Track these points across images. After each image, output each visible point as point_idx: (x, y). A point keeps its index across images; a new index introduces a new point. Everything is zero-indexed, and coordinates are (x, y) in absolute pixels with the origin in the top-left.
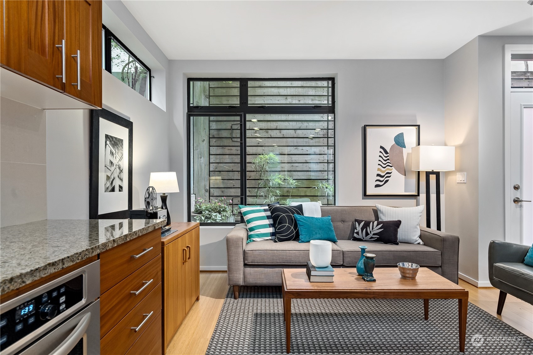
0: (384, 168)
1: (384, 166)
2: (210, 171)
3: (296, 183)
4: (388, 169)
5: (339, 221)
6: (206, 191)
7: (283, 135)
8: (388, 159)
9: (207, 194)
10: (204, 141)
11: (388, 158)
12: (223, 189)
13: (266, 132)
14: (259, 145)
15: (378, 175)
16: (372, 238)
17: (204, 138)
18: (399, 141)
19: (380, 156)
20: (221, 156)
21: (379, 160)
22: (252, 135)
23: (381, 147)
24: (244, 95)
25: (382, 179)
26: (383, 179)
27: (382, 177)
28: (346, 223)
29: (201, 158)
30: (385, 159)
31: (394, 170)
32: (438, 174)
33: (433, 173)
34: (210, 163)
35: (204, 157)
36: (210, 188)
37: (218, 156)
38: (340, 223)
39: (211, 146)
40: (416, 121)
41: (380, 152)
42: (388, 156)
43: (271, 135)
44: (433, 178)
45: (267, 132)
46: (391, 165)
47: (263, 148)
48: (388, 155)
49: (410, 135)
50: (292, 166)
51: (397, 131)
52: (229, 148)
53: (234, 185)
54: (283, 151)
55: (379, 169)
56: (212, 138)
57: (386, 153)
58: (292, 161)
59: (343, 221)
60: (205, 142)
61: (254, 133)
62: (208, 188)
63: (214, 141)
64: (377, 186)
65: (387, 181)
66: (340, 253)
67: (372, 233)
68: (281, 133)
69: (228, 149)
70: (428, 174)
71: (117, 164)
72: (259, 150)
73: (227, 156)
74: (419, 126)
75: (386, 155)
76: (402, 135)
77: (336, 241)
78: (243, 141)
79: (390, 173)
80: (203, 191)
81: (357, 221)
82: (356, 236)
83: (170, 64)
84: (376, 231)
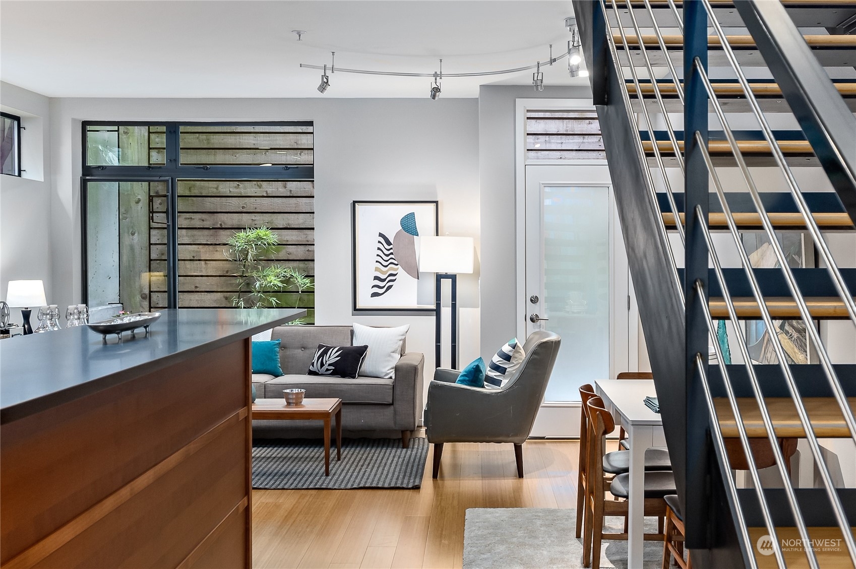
0: (386, 266)
1: (385, 264)
2: (150, 260)
3: (308, 285)
4: (391, 269)
5: (298, 348)
6: (143, 298)
7: (291, 191)
8: (392, 254)
9: (146, 303)
10: (138, 202)
11: (391, 251)
13: (258, 185)
14: (244, 210)
15: (376, 278)
16: (327, 370)
17: (139, 197)
18: (409, 226)
19: (379, 249)
21: (378, 255)
22: (230, 191)
23: (381, 235)
24: (173, 148)
25: (381, 284)
26: (384, 284)
27: (383, 280)
28: (307, 351)
29: (133, 234)
30: (387, 253)
31: (400, 271)
32: (453, 278)
33: (446, 276)
34: (150, 244)
35: (139, 233)
36: (150, 292)
38: (300, 351)
39: (154, 212)
41: (379, 242)
42: (391, 249)
43: (267, 192)
44: (446, 284)
45: (260, 187)
46: (396, 263)
47: (253, 216)
48: (391, 246)
49: (424, 216)
51: (404, 210)
52: (188, 215)
53: (196, 287)
54: (290, 222)
55: (377, 269)
56: (154, 197)
57: (389, 243)
58: (308, 241)
59: (304, 348)
60: (140, 204)
61: (235, 187)
62: (147, 291)
63: (159, 202)
64: (375, 295)
65: (390, 287)
66: (260, 386)
67: (328, 362)
68: (285, 187)
69: (186, 219)
70: (439, 277)
72: (245, 219)
73: (184, 231)
74: (436, 202)
75: (388, 247)
76: (412, 215)
77: (282, 375)
78: (170, 223)
79: (395, 275)
80: (138, 298)
81: (320, 347)
82: (311, 368)
83: (52, 104)
84: (332, 361)
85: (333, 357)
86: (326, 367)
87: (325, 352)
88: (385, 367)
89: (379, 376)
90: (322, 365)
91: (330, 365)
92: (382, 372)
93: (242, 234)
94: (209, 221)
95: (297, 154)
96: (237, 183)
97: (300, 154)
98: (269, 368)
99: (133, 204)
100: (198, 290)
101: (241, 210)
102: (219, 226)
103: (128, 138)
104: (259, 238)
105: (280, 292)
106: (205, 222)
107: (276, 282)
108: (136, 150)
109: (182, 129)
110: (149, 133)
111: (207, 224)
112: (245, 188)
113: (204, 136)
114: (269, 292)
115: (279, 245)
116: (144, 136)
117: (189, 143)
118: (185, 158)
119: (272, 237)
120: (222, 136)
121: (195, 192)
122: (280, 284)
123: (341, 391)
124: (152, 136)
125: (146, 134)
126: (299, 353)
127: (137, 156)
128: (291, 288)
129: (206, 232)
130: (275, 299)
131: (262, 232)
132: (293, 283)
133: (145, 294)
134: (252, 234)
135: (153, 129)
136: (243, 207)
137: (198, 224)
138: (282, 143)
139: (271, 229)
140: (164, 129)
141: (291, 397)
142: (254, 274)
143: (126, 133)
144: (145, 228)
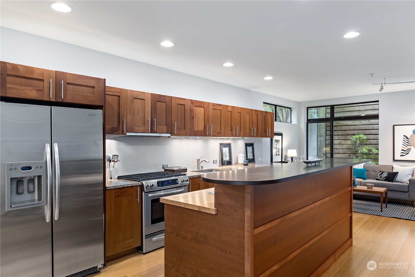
1: (406, 145)
2: (326, 144)
3: (377, 152)
4: (409, 147)
5: (372, 171)
6: (324, 155)
7: (371, 123)
8: (409, 142)
9: (325, 156)
10: (322, 128)
14: (355, 129)
15: (402, 150)
16: (383, 179)
19: (404, 140)
21: (403, 142)
23: (404, 136)
24: (332, 113)
26: (405, 152)
28: (376, 173)
29: (321, 137)
30: (407, 142)
31: (412, 148)
34: (326, 140)
35: (323, 137)
36: (326, 153)
38: (373, 172)
39: (327, 131)
41: (404, 138)
42: (409, 140)
43: (363, 123)
45: (361, 122)
46: (411, 145)
47: (358, 131)
50: (377, 141)
51: (414, 127)
52: (337, 131)
53: (340, 152)
54: (371, 132)
55: (403, 147)
56: (327, 126)
57: (407, 138)
59: (375, 171)
60: (323, 129)
61: (352, 123)
62: (325, 153)
63: (329, 128)
64: (402, 155)
65: (408, 153)
66: (359, 182)
72: (356, 132)
73: (336, 136)
75: (407, 140)
77: (366, 179)
78: (332, 134)
79: (410, 149)
80: (322, 155)
81: (380, 171)
82: (377, 178)
83: (299, 104)
84: (385, 176)
85: (385, 175)
86: (382, 178)
87: (382, 173)
90: (381, 177)
91: (384, 177)
92: (404, 181)
93: (354, 136)
94: (344, 133)
95: (374, 111)
96: (353, 121)
97: (375, 111)
98: (362, 177)
99: (321, 129)
100: (340, 153)
102: (347, 134)
103: (320, 111)
104: (360, 138)
105: (367, 154)
106: (343, 133)
107: (366, 151)
108: (322, 114)
109: (335, 107)
110: (326, 109)
111: (343, 134)
112: (355, 123)
113: (342, 108)
114: (363, 154)
115: (367, 139)
116: (324, 110)
117: (338, 110)
118: (336, 115)
119: (365, 137)
120: (348, 108)
121: (339, 125)
122: (367, 152)
123: (388, 186)
124: (327, 109)
125: (325, 109)
126: (373, 173)
127: (322, 115)
128: (371, 153)
129: (343, 136)
130: (366, 156)
131: (361, 136)
132: (372, 151)
134: (358, 136)
135: (327, 107)
136: (355, 128)
137: (340, 134)
138: (368, 108)
139: (365, 135)
140: (330, 107)
141: (369, 186)
142: (358, 148)
143: (319, 109)
144: (324, 135)
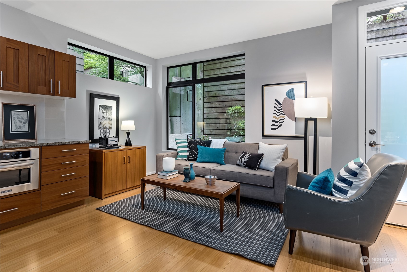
0: (278, 115)
1: (278, 114)
2: (204, 119)
4: (281, 116)
5: (234, 152)
6: (202, 131)
8: (281, 109)
9: (202, 133)
11: (281, 108)
12: (212, 130)
13: (238, 91)
14: (233, 100)
15: (273, 121)
16: (244, 164)
18: (291, 95)
19: (275, 107)
20: (210, 109)
21: (274, 110)
23: (276, 100)
24: (194, 72)
25: (276, 124)
26: (277, 124)
27: (277, 122)
28: (237, 154)
29: (199, 110)
30: (279, 109)
31: (286, 118)
32: (315, 120)
33: (311, 119)
34: (204, 113)
36: (204, 129)
37: (208, 109)
38: (235, 154)
39: (204, 103)
40: (306, 78)
41: (275, 104)
42: (281, 107)
43: (241, 93)
44: (311, 124)
46: (284, 113)
48: (281, 106)
49: (299, 89)
51: (288, 87)
52: (215, 103)
53: (217, 128)
55: (274, 117)
56: (205, 97)
57: (280, 104)
59: (237, 152)
60: (201, 100)
61: (230, 92)
62: (203, 129)
63: (206, 99)
64: (273, 129)
65: (280, 126)
66: (208, 170)
67: (244, 161)
69: (214, 104)
70: (306, 120)
71: (108, 117)
73: (214, 109)
74: (306, 82)
75: (280, 106)
76: (292, 90)
77: (224, 164)
79: (283, 120)
80: (200, 131)
81: (242, 153)
82: (237, 162)
83: (156, 61)
84: (246, 160)
85: (246, 158)
86: (243, 163)
87: (243, 156)
88: (273, 166)
89: (269, 170)
90: (241, 162)
91: (244, 162)
92: (271, 168)
93: (230, 108)
94: (222, 105)
96: (231, 90)
98: (218, 161)
99: (199, 100)
100: (218, 129)
101: (232, 100)
102: (225, 106)
104: (236, 109)
106: (220, 105)
107: (242, 126)
109: (197, 64)
111: (221, 106)
112: (234, 92)
114: (240, 129)
119: (242, 109)
121: (217, 95)
126: (234, 155)
129: (220, 108)
130: (242, 132)
131: (237, 107)
133: (202, 130)
134: (234, 108)
137: (218, 106)
139: (242, 106)
140: (192, 65)
142: (235, 123)
144: (202, 108)
